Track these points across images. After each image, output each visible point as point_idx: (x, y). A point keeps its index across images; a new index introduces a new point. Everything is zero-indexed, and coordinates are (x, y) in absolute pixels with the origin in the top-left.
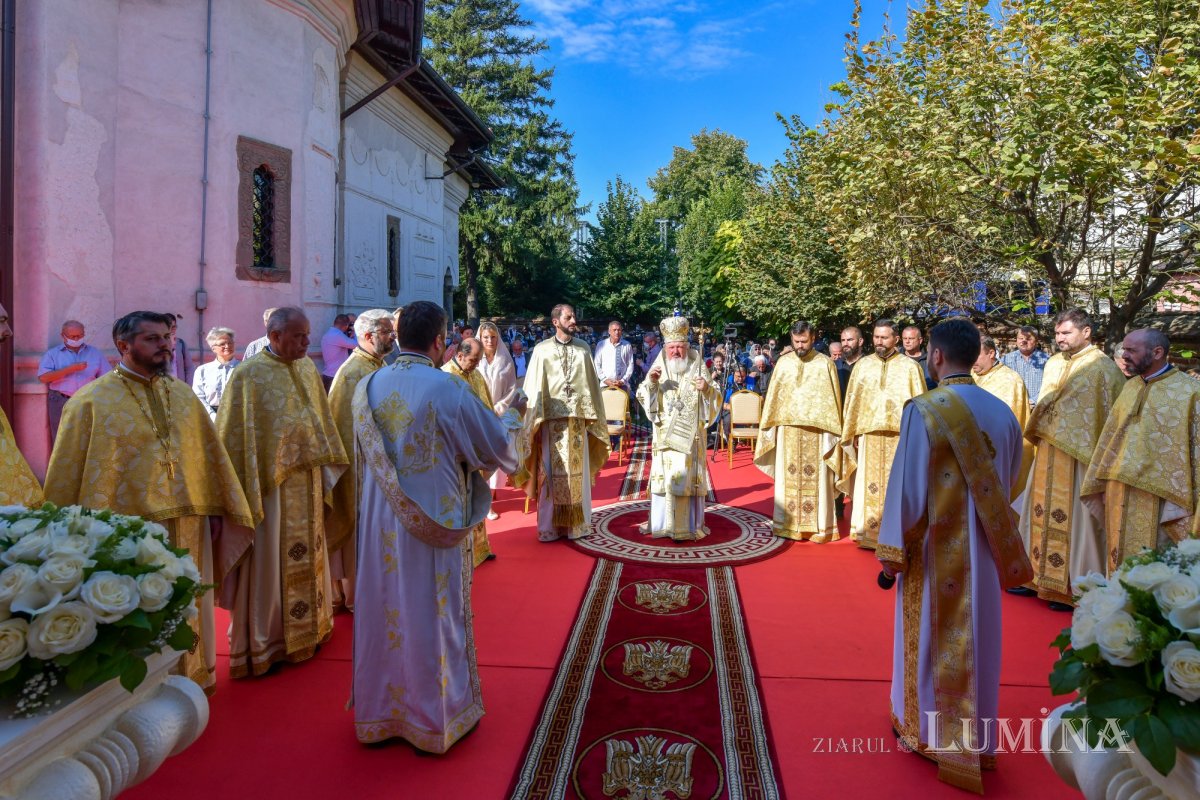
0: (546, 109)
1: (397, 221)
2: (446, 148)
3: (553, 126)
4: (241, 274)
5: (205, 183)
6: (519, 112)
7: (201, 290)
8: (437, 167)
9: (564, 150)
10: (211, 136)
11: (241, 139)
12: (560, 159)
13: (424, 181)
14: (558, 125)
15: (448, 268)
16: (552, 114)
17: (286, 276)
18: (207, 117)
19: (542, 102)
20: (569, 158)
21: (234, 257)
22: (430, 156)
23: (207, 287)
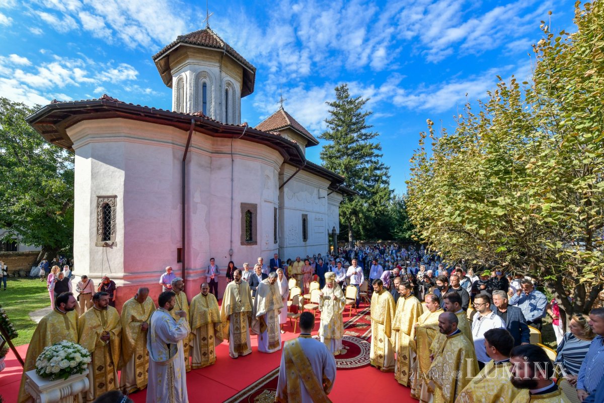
0: (379, 158)
1: (306, 215)
2: (328, 185)
3: (381, 165)
4: (242, 244)
5: (232, 218)
6: (367, 162)
7: (231, 250)
8: (324, 192)
9: (386, 174)
10: (234, 204)
11: (242, 204)
12: (384, 178)
13: (318, 200)
14: (383, 165)
15: (334, 227)
16: (381, 160)
17: (256, 243)
18: (232, 199)
19: (377, 156)
20: (388, 177)
21: (240, 239)
22: (320, 190)
23: (233, 248)
